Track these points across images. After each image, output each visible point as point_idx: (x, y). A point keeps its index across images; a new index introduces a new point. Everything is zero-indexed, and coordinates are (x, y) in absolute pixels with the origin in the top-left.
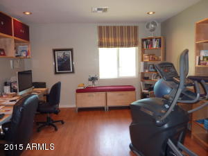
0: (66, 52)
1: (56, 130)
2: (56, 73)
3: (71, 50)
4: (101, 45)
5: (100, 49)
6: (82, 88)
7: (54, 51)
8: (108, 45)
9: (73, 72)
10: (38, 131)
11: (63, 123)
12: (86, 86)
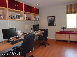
0: (52, 18)
1: (46, 47)
2: (48, 26)
3: (54, 16)
4: (68, 13)
5: (67, 15)
6: (58, 32)
7: (48, 17)
8: (71, 13)
9: (55, 25)
10: (40, 46)
11: (49, 45)
12: (60, 31)
